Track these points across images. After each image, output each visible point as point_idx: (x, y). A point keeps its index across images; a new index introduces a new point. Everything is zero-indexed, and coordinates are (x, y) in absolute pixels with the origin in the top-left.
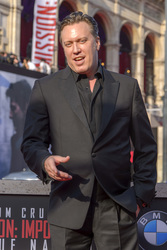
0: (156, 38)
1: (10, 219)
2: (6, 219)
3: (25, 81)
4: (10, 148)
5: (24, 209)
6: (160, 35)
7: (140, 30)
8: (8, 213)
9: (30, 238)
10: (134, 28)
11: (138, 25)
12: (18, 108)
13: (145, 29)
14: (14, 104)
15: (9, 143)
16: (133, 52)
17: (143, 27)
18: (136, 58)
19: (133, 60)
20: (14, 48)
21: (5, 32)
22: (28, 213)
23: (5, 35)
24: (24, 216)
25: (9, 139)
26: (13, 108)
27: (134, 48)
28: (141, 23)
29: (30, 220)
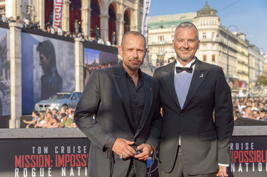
0: (131, 11)
1: (47, 155)
2: (44, 155)
3: (49, 41)
4: (41, 84)
5: (57, 147)
6: (133, 10)
7: (121, 7)
8: (46, 150)
9: (61, 167)
10: (117, 5)
11: (120, 4)
12: (45, 58)
13: (125, 6)
14: (42, 55)
15: (40, 81)
16: (117, 20)
17: (123, 5)
18: (119, 25)
19: (117, 26)
20: (40, 19)
21: (34, 8)
22: (59, 150)
23: (34, 10)
24: (57, 152)
25: (40, 78)
26: (41, 58)
27: (117, 17)
28: (121, 2)
29: (61, 155)
